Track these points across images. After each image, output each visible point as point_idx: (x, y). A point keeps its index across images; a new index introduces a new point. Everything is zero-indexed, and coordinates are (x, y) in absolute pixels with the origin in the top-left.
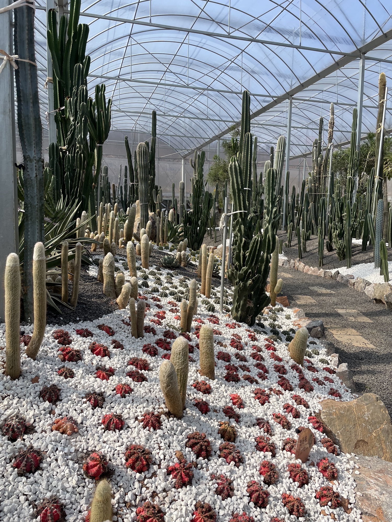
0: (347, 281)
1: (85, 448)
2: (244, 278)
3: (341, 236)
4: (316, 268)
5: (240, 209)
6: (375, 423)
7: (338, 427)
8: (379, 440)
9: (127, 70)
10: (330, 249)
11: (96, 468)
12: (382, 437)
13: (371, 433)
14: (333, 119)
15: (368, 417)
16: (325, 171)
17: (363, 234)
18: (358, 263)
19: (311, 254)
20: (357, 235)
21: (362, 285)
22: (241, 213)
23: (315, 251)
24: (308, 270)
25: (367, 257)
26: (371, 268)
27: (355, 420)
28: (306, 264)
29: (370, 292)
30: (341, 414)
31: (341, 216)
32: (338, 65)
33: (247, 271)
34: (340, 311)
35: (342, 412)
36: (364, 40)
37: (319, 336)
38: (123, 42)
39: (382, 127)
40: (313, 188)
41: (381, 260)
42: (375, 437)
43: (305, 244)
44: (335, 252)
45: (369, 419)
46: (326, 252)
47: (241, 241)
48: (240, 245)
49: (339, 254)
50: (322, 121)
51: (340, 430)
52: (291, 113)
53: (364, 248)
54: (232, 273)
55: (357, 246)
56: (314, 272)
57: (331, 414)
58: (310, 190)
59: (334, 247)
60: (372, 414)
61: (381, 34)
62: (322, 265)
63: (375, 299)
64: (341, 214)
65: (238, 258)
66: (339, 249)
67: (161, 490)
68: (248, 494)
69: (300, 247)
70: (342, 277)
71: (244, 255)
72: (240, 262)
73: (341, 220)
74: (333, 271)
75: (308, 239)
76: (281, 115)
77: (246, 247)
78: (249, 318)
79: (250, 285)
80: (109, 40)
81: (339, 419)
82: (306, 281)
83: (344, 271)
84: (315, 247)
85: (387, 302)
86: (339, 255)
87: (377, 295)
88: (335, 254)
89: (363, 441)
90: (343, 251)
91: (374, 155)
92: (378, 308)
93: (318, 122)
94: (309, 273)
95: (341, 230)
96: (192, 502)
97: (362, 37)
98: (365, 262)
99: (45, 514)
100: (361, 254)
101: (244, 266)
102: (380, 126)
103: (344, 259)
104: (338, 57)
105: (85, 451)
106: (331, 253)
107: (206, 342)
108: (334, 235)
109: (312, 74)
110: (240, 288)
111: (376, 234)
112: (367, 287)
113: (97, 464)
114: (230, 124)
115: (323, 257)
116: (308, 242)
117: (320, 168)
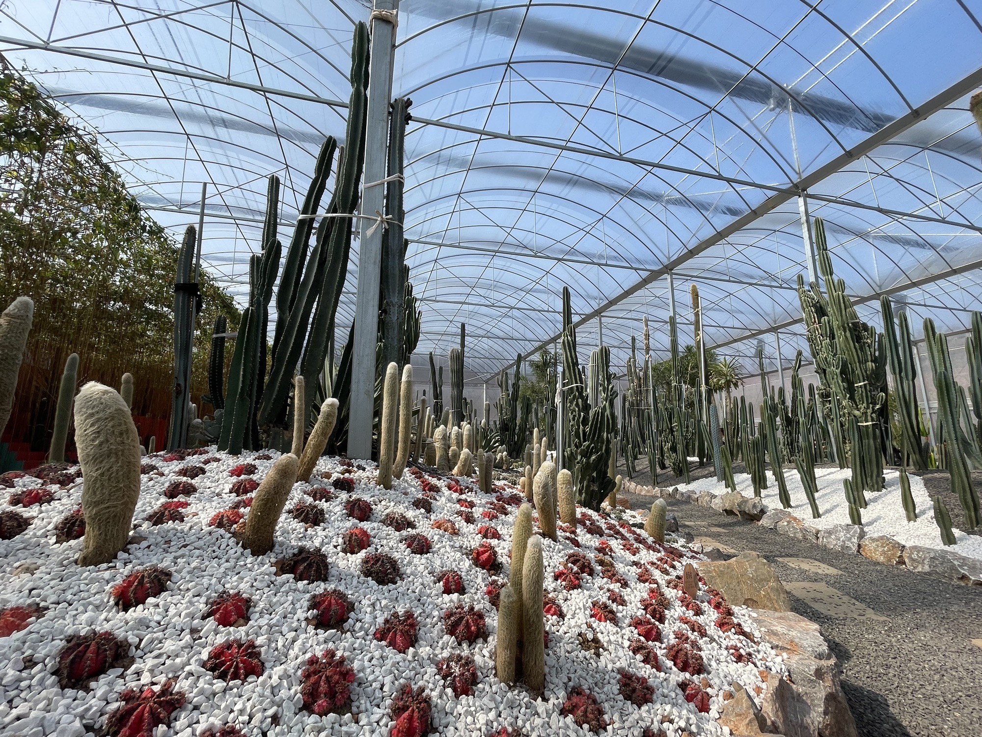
0: (689, 497)
1: (469, 546)
2: (586, 454)
3: (674, 449)
4: (650, 487)
5: (576, 383)
6: (762, 580)
7: (720, 585)
8: (770, 600)
9: (433, 293)
10: (663, 467)
11: (487, 554)
12: (772, 595)
13: (759, 591)
14: (647, 331)
15: (752, 574)
16: (647, 385)
17: (697, 451)
18: (698, 479)
19: (641, 473)
20: (691, 453)
21: (707, 498)
22: (577, 386)
23: (646, 470)
24: (641, 490)
25: (706, 472)
26: (713, 482)
27: (738, 578)
28: (638, 483)
29: (717, 505)
30: (721, 571)
31: (671, 427)
32: (645, 282)
33: (589, 446)
34: (687, 523)
35: (721, 569)
36: (669, 258)
37: (674, 529)
38: (429, 266)
39: (701, 335)
40: (635, 402)
41: (724, 468)
42: (765, 596)
43: (633, 463)
44: (670, 469)
45: (753, 576)
46: (659, 470)
47: (580, 416)
48: (578, 420)
49: (674, 469)
50: (634, 339)
51: (723, 588)
52: (601, 334)
53: (701, 464)
54: (572, 453)
55: (693, 463)
56: (648, 491)
57: (710, 572)
58: (632, 404)
59: (667, 463)
60: (756, 571)
61: (686, 251)
62: (656, 483)
63: (726, 510)
64: (671, 424)
65: (577, 435)
66: (674, 464)
67: (552, 589)
68: (643, 607)
69: (628, 466)
70: (682, 494)
71: (584, 431)
72: (579, 439)
73: (672, 431)
74: (671, 489)
75: (636, 458)
76: (589, 336)
77: (585, 422)
78: (595, 503)
79: (594, 460)
80: (415, 266)
81: (719, 577)
82: (641, 500)
83: (682, 488)
84: (645, 466)
85: (740, 512)
86: (674, 471)
87: (727, 505)
88: (670, 471)
89: (751, 599)
90: (679, 466)
91: (696, 366)
92: (730, 519)
93: (630, 342)
94: (643, 493)
95: (673, 443)
96: (587, 600)
97: (667, 256)
98: (706, 477)
99: (447, 580)
100: (699, 470)
101: (585, 441)
102: (699, 335)
103: (681, 476)
104: (645, 274)
105: (469, 549)
106: (664, 471)
107: (566, 487)
108: (665, 449)
109: (620, 291)
110: (583, 465)
111: (714, 443)
112: (713, 500)
113: (488, 551)
114: (537, 344)
115: (656, 476)
116: (636, 461)
117: (640, 381)
